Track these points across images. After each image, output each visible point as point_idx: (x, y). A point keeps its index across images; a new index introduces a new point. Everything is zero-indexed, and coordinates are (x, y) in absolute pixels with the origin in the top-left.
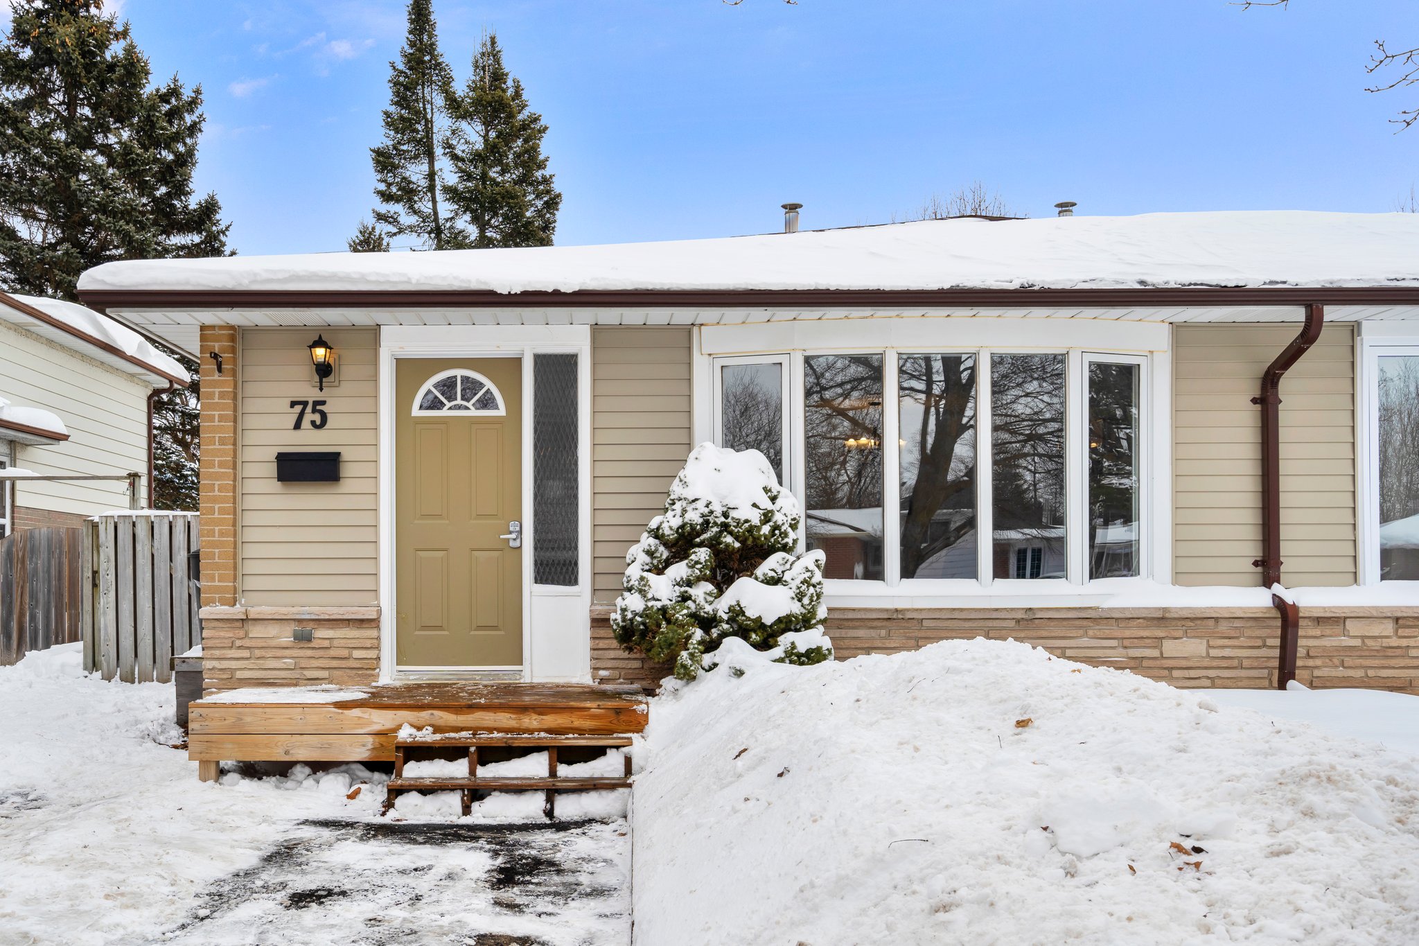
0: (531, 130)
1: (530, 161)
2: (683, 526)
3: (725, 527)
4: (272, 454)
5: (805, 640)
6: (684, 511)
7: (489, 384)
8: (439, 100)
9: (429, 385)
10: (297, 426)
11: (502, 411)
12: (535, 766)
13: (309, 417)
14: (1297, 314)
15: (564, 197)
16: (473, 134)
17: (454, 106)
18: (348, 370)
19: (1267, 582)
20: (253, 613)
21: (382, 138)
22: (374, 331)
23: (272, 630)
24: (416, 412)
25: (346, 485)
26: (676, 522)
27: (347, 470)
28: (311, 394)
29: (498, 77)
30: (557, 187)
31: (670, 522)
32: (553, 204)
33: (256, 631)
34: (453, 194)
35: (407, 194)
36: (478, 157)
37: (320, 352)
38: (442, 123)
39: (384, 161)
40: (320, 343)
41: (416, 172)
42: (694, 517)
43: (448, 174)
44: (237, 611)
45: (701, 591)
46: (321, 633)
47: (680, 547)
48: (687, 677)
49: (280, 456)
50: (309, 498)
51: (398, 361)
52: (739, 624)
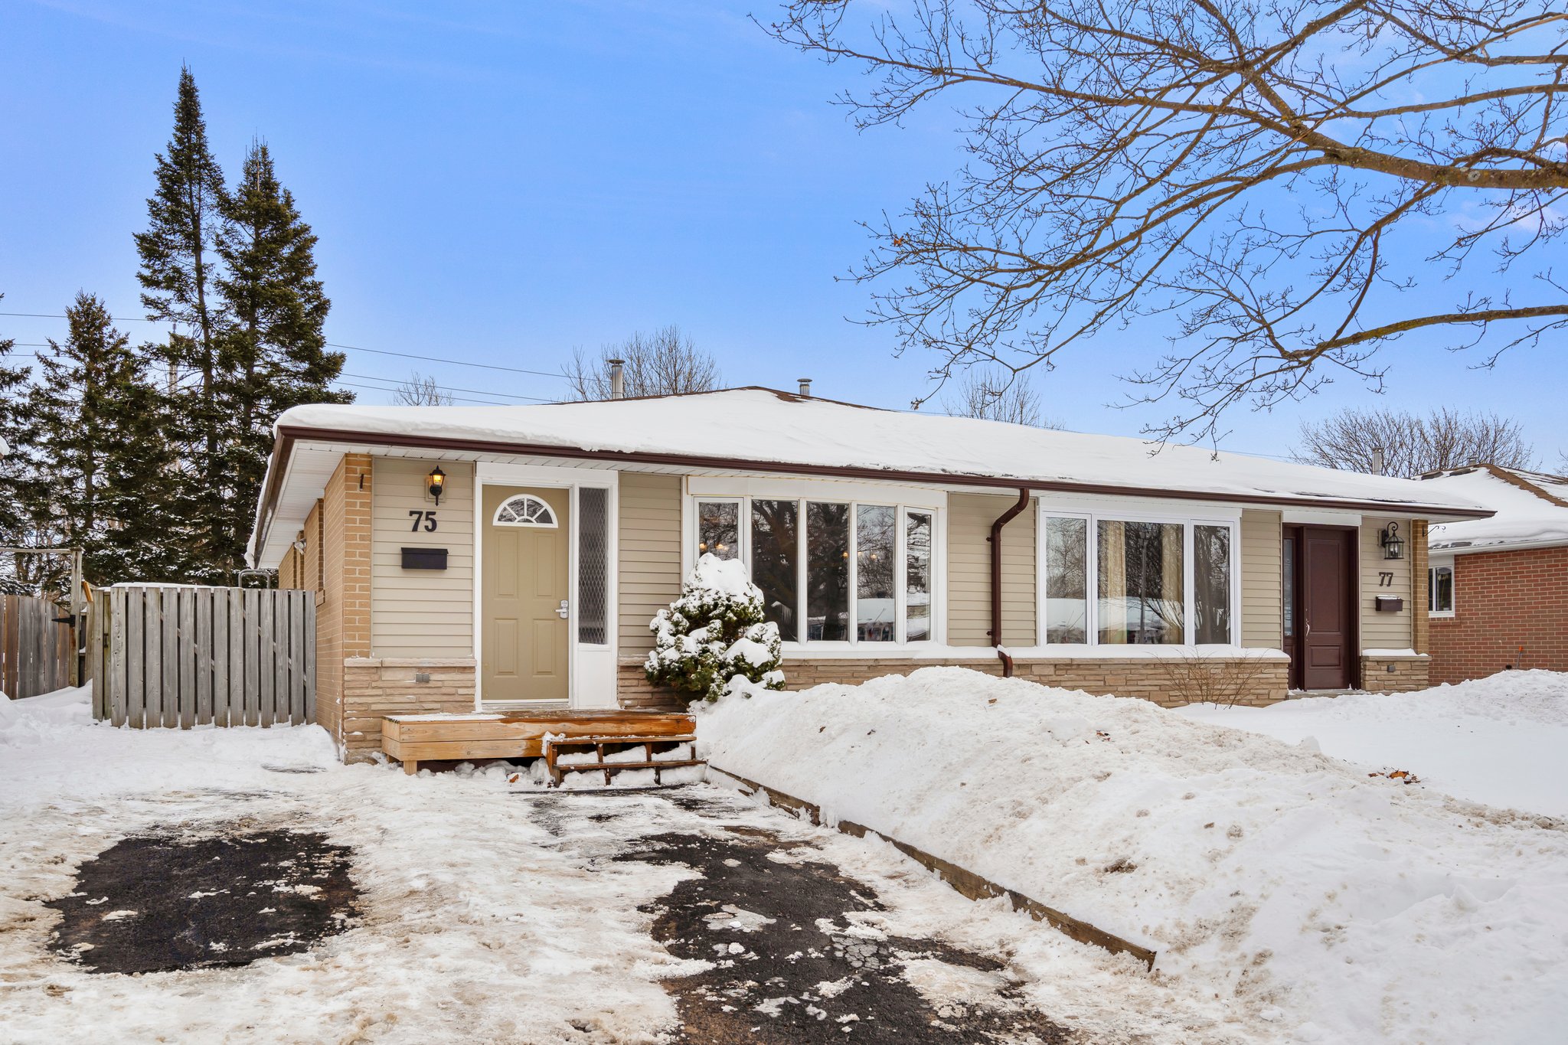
0: (304, 241)
1: (300, 265)
2: (701, 606)
3: (728, 607)
4: (397, 549)
5: (777, 676)
6: (701, 598)
7: (546, 506)
8: (210, 199)
9: (505, 504)
10: (415, 529)
11: (555, 525)
12: (638, 755)
13: (423, 523)
14: (1017, 492)
15: (333, 303)
16: (246, 235)
17: (227, 206)
18: (451, 493)
19: (995, 643)
20: (388, 661)
21: (146, 225)
22: (473, 466)
23: (399, 675)
24: (496, 522)
25: (450, 572)
26: (697, 603)
27: (451, 561)
28: (426, 506)
29: (270, 186)
30: (327, 293)
31: (693, 604)
32: (322, 308)
33: (387, 676)
34: (229, 291)
35: (174, 281)
36: (250, 259)
37: (437, 478)
38: (212, 221)
39: (150, 247)
40: (438, 472)
41: (184, 262)
42: (708, 600)
43: (221, 270)
44: (372, 661)
45: (716, 647)
46: (435, 677)
47: (699, 619)
48: (714, 700)
49: (405, 552)
50: (423, 581)
51: (486, 488)
52: (741, 666)
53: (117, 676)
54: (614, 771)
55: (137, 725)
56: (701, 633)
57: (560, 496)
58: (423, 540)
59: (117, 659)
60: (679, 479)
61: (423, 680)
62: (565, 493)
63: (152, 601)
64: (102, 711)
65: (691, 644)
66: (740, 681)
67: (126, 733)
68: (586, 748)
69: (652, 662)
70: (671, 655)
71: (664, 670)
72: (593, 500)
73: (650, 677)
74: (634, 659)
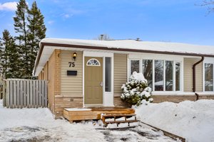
0: (42, 18)
1: (41, 22)
3: (141, 84)
4: (66, 71)
5: (152, 99)
7: (98, 61)
8: (26, 11)
9: (89, 61)
10: (70, 66)
11: (100, 65)
12: (123, 119)
13: (72, 65)
14: (201, 58)
16: (32, 17)
17: (29, 12)
19: (194, 91)
21: (15, 16)
23: (66, 99)
24: (87, 65)
25: (78, 76)
27: (78, 73)
28: (72, 61)
29: (36, 8)
30: (46, 27)
31: (132, 83)
32: (45, 30)
33: (64, 99)
34: (29, 26)
35: (20, 25)
36: (33, 21)
37: (75, 55)
38: (26, 14)
39: (16, 20)
40: (75, 53)
41: (22, 22)
42: (136, 82)
43: (28, 23)
44: (61, 96)
45: (138, 93)
46: (74, 99)
47: (134, 86)
48: (138, 105)
49: (68, 71)
50: (72, 78)
51: (85, 57)
52: (144, 97)
53: (7, 98)
54: (119, 123)
55: (12, 108)
56: (135, 90)
57: (101, 59)
58: (72, 69)
59: (8, 94)
60: (127, 55)
61: (72, 100)
62: (102, 58)
63: (15, 82)
64: (5, 105)
65: (132, 92)
66: (144, 101)
67: (10, 110)
68: (111, 117)
69: (123, 96)
70: (128, 95)
71: (126, 98)
72: (108, 60)
73: (122, 99)
74: (118, 95)
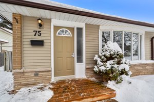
2: (110, 55)
3: (118, 55)
6: (110, 52)
7: (69, 31)
9: (59, 31)
10: (35, 35)
11: (71, 36)
13: (37, 34)
18: (45, 26)
19: (152, 60)
20: (25, 71)
22: (50, 20)
23: (30, 74)
24: (57, 35)
25: (45, 46)
26: (109, 54)
27: (45, 44)
28: (38, 30)
31: (108, 54)
33: (26, 74)
37: (40, 21)
40: (40, 19)
42: (112, 53)
44: (22, 71)
45: (116, 66)
46: (40, 74)
47: (111, 58)
49: (31, 41)
50: (37, 49)
52: (123, 72)
56: (111, 62)
57: (72, 29)
58: (37, 38)
59: (7, 62)
61: (36, 75)
69: (96, 69)
70: (103, 68)
71: (100, 72)
72: (80, 30)
73: (95, 73)
